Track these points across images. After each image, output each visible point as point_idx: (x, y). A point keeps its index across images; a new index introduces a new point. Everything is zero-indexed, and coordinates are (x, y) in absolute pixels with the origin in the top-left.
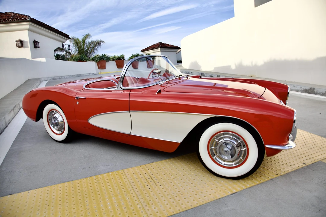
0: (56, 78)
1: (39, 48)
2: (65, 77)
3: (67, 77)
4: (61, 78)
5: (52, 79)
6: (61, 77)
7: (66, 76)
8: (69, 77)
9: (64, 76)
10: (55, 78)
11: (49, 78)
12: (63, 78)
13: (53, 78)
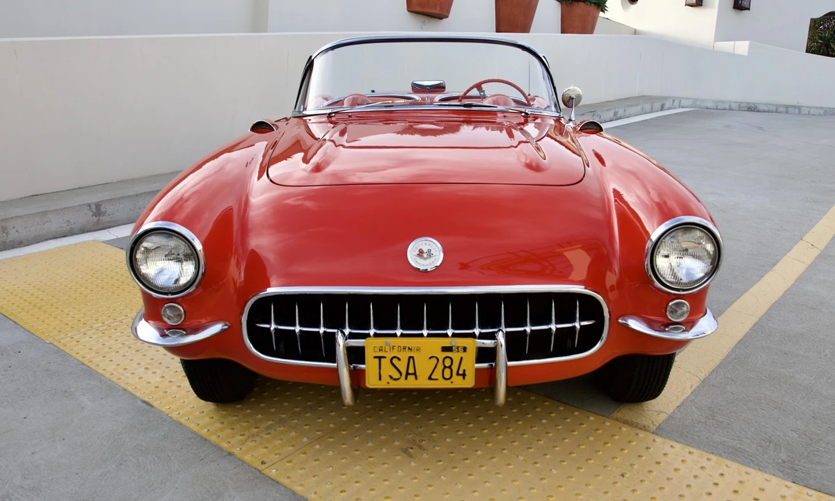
0: (761, 108)
1: (749, 9)
2: (805, 111)
3: (812, 111)
4: (781, 109)
5: (740, 107)
6: (787, 107)
7: (810, 108)
8: (822, 112)
9: (799, 108)
10: (756, 107)
11: (723, 102)
12: (791, 110)
13: (745, 105)
